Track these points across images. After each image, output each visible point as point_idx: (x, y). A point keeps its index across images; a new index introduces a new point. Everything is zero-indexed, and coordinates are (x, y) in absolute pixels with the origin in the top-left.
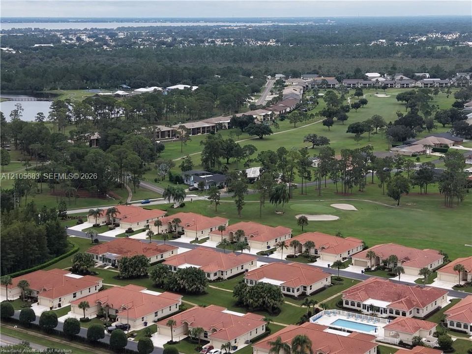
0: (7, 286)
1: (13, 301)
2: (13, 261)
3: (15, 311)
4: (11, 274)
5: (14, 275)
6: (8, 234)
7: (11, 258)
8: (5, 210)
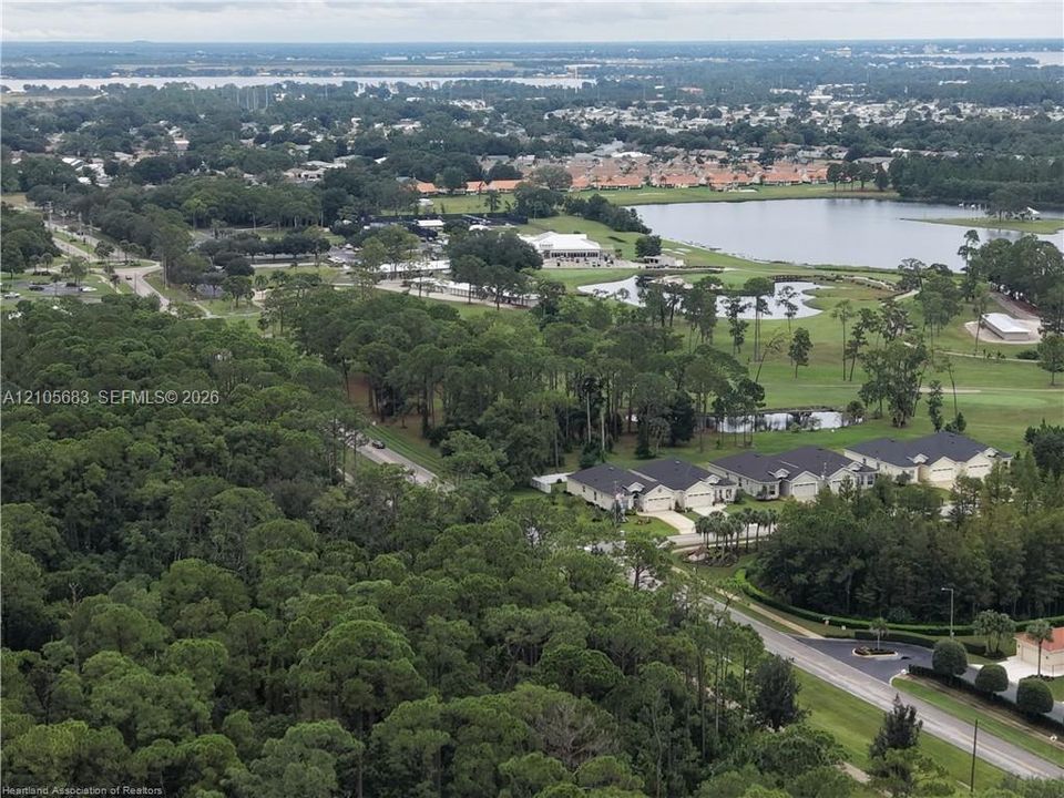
0: (1040, 643)
1: (1053, 678)
2: (1059, 589)
3: (1055, 702)
4: (1053, 619)
5: (1059, 622)
6: (1053, 527)
7: (1055, 581)
8: (1051, 473)
